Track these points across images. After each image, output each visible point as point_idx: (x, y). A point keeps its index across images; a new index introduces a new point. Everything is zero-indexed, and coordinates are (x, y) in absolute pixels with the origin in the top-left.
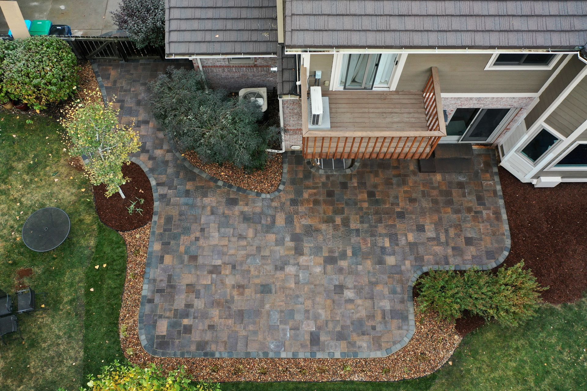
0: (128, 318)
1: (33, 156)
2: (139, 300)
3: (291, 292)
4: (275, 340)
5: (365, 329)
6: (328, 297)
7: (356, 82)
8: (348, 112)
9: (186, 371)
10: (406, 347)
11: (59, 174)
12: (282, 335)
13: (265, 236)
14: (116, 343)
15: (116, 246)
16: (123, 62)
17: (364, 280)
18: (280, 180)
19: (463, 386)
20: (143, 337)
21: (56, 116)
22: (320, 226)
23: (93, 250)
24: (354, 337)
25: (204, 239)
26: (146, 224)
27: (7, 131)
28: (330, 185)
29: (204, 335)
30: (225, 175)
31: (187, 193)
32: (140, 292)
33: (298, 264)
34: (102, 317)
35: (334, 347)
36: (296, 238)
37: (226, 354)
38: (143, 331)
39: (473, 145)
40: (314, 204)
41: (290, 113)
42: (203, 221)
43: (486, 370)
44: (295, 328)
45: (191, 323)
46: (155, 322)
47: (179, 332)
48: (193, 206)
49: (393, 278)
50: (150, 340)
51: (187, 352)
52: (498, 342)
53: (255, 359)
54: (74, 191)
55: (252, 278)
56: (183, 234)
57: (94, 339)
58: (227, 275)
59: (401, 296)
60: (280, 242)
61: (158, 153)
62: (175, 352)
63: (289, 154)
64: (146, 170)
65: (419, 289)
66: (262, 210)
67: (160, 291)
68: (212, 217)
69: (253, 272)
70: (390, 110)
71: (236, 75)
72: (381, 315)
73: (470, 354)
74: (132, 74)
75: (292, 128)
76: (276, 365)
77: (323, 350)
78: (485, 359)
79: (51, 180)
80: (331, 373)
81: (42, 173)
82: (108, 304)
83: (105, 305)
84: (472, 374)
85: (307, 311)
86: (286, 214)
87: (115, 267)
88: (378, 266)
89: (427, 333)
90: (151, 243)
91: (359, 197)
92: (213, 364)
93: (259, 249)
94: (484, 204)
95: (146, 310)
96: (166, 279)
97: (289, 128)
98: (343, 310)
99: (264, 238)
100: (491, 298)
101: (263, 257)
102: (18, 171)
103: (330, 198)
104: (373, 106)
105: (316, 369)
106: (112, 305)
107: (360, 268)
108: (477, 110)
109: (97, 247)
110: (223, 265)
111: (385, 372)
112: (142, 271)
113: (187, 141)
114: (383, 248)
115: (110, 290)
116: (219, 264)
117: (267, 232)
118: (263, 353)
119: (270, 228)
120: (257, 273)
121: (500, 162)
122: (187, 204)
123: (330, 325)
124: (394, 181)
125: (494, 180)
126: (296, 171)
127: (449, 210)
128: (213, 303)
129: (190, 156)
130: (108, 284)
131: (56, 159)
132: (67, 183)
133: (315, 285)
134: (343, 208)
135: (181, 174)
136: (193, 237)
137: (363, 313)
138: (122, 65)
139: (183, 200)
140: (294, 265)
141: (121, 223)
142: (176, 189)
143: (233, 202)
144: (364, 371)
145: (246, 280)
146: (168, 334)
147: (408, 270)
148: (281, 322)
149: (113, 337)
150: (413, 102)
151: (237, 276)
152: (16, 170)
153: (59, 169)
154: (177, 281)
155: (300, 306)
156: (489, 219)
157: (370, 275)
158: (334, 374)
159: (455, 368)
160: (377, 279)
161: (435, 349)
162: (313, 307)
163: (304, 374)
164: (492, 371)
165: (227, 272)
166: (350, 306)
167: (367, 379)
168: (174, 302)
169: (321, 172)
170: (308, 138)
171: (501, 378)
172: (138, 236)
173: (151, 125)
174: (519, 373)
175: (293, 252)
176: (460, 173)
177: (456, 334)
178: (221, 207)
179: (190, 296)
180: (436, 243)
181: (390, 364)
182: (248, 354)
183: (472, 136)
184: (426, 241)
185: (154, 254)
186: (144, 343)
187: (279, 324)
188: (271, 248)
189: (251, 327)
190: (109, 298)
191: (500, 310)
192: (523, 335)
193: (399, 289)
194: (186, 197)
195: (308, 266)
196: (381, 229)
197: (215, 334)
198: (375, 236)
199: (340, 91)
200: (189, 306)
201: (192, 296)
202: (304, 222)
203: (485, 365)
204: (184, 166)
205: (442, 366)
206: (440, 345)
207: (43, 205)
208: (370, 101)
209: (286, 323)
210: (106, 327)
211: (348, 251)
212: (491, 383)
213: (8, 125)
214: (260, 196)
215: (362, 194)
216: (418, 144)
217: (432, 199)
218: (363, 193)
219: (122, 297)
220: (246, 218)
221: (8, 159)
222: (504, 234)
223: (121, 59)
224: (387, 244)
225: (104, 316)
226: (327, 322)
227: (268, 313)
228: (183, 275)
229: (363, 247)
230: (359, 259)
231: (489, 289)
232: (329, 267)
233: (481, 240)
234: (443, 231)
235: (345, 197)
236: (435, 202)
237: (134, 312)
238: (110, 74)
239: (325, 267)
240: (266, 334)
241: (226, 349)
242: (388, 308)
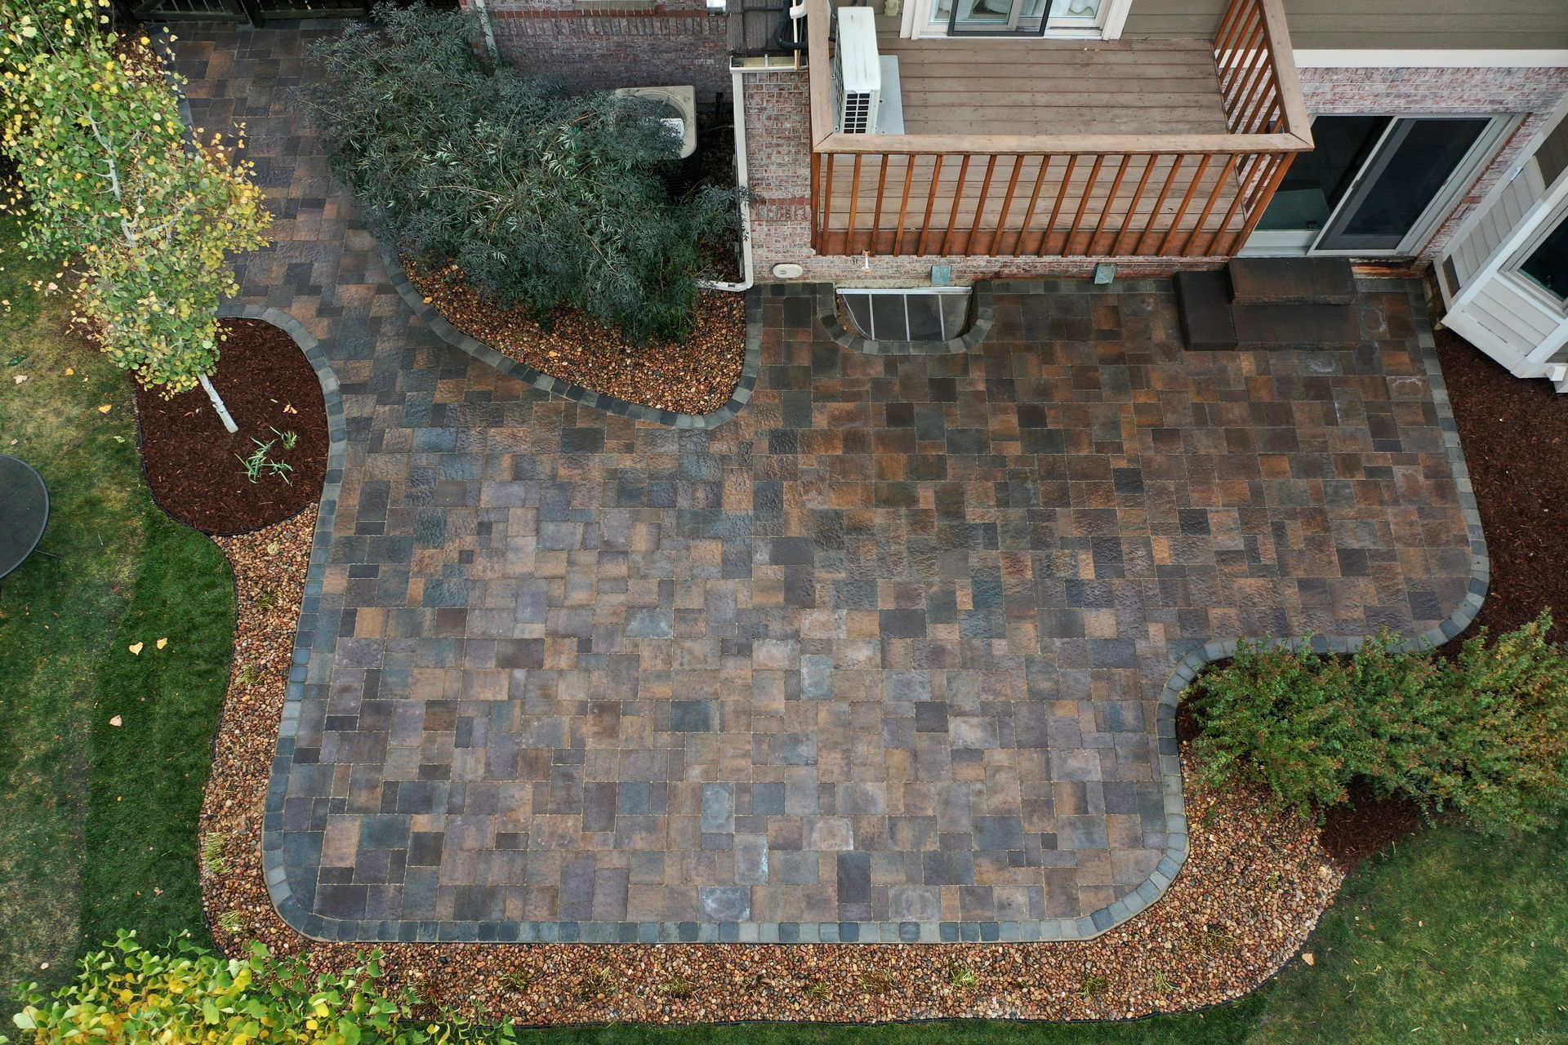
0: (231, 813)
2: (267, 751)
3: (774, 726)
4: (721, 882)
5: (1020, 845)
6: (897, 741)
7: (991, 12)
8: (963, 105)
9: (419, 987)
10: (1160, 904)
11: (30, 359)
12: (743, 866)
13: (688, 548)
14: (188, 896)
15: (201, 582)
16: (249, 26)
17: (1016, 687)
18: (739, 375)
19: (1353, 1034)
20: (276, 875)
22: (867, 515)
23: (128, 596)
24: (986, 871)
25: (490, 556)
26: (300, 511)
28: (897, 388)
29: (482, 867)
30: (561, 359)
31: (438, 415)
32: (272, 727)
33: (796, 635)
34: (144, 808)
35: (918, 906)
36: (788, 553)
37: (556, 929)
38: (278, 854)
39: (1355, 264)
40: (848, 448)
41: (769, 132)
42: (486, 498)
43: (1430, 982)
44: (788, 844)
45: (439, 827)
46: (321, 824)
47: (399, 859)
48: (454, 454)
49: (1109, 678)
50: (302, 883)
51: (425, 925)
52: (1463, 889)
53: (653, 946)
54: (75, 411)
55: (646, 680)
56: (418, 539)
57: (117, 884)
58: (561, 672)
59: (1138, 736)
60: (737, 565)
61: (350, 294)
62: (383, 924)
63: (767, 295)
64: (306, 344)
65: (1202, 712)
66: (680, 465)
67: (339, 723)
68: (517, 489)
69: (650, 662)
70: (1105, 98)
71: (599, 47)
72: (1073, 799)
73: (1371, 927)
74: (276, 62)
75: (776, 194)
76: (723, 967)
77: (882, 917)
78: (1425, 944)
79: (4, 377)
80: (909, 993)
82: (165, 768)
83: (155, 769)
84: (1382, 996)
85: (827, 788)
86: (756, 477)
87: (196, 649)
88: (1058, 642)
89: (1226, 859)
90: (314, 570)
91: (994, 425)
92: (512, 964)
93: (668, 587)
94: (1395, 447)
95: (292, 786)
96: (360, 685)
97: (766, 195)
98: (946, 783)
99: (684, 552)
100: (1443, 736)
101: (683, 615)
103: (900, 429)
104: (1047, 84)
105: (860, 981)
106: (179, 771)
107: (1000, 646)
108: (1381, 122)
109: (139, 585)
110: (549, 640)
111: (1092, 991)
112: (283, 660)
113: (430, 226)
114: (1074, 586)
115: (175, 721)
116: (536, 636)
117: (695, 534)
118: (679, 927)
119: (704, 521)
120: (659, 665)
121: (1444, 313)
122: (435, 448)
123: (905, 833)
124: (1105, 374)
125: (1423, 372)
126: (788, 345)
127: (1285, 464)
128: (516, 762)
129: (450, 302)
130: (170, 703)
131: (23, 317)
132: (56, 386)
133: (852, 704)
134: (941, 459)
135: (421, 359)
136: (452, 550)
137: (1013, 794)
138: (245, 36)
139: (422, 435)
140: (784, 638)
141: (220, 509)
142: (401, 400)
143: (582, 442)
144: (1020, 987)
145: (625, 689)
146: (360, 864)
147: (1157, 655)
148: (740, 824)
149: (178, 874)
150: (1179, 75)
151: (595, 676)
153: (31, 346)
154: (398, 691)
155: (802, 771)
156: (1413, 494)
157: (1034, 670)
158: (918, 996)
159: (1324, 975)
160: (1057, 682)
161: (1255, 912)
162: (848, 775)
163: (818, 995)
164: (1448, 986)
165: (564, 662)
166: (969, 771)
167: (1032, 1013)
168: (383, 760)
169: (871, 347)
170: (831, 155)
171: (1479, 1007)
172: (272, 549)
173: (329, 210)
174: (1540, 989)
175: (780, 598)
176: (1315, 349)
177: (1326, 861)
178: (544, 457)
179: (439, 739)
180: (1245, 567)
181: (1108, 961)
182: (629, 929)
183: (1351, 229)
184: (1212, 562)
185: (323, 605)
186: (280, 893)
187: (732, 829)
188: (708, 586)
189: (639, 842)
190: (169, 749)
191: (1477, 776)
192: (1546, 864)
193: (1129, 716)
194: (432, 426)
195: (829, 641)
196: (1065, 524)
197: (519, 863)
198: (1048, 546)
199: (934, 40)
200: (433, 771)
201: (446, 739)
202: (817, 502)
203: (1425, 964)
204: (432, 333)
205: (1282, 970)
206: (1273, 899)
208: (1036, 71)
209: (756, 829)
210: (157, 843)
211: (958, 594)
212: (1446, 1025)
214: (673, 423)
215: (1002, 417)
216: (1203, 202)
217: (1228, 432)
218: (1004, 411)
219: (213, 744)
220: (627, 492)
222: (1464, 540)
223: (242, 17)
224: (1087, 573)
225: (152, 806)
226: (893, 822)
227: (698, 794)
228: (416, 671)
229: (1008, 580)
230: (998, 619)
231: (1437, 706)
232: (899, 646)
233: (1393, 558)
234: (1268, 530)
235: (948, 426)
236: (1237, 439)
237: (249, 791)
238: (206, 64)
239: (884, 649)
240: (692, 862)
241: (553, 914)
242: (1096, 775)
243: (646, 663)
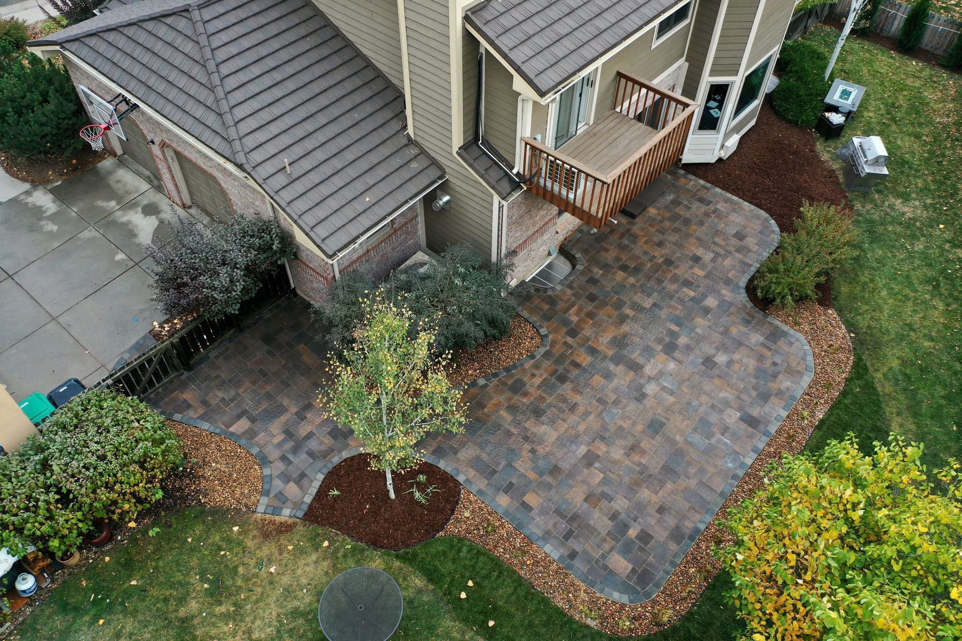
0: (576, 597)
1: (198, 577)
2: (560, 568)
3: (678, 406)
4: (725, 457)
5: (770, 372)
6: (711, 377)
10: (814, 353)
11: (265, 560)
12: (723, 448)
13: (590, 385)
15: (454, 553)
16: (186, 374)
17: (717, 337)
18: (534, 327)
20: (616, 596)
21: (167, 507)
22: (622, 330)
23: (431, 587)
24: (773, 386)
25: (540, 444)
26: (459, 494)
27: (112, 590)
28: (581, 292)
29: (665, 524)
32: (550, 559)
33: (650, 378)
35: (772, 411)
36: (617, 359)
37: (706, 516)
38: (607, 589)
40: (592, 319)
42: (513, 430)
43: (877, 315)
44: (725, 430)
45: (639, 528)
46: (605, 567)
47: (641, 549)
49: (731, 313)
50: (625, 588)
51: (674, 556)
52: (855, 288)
53: (733, 491)
54: (314, 557)
55: (631, 429)
56: (512, 461)
58: (607, 452)
59: (756, 320)
60: (608, 376)
62: (664, 571)
67: (568, 535)
68: (519, 417)
70: (611, 139)
72: (765, 349)
73: (853, 315)
74: (218, 377)
76: (756, 475)
77: (769, 422)
78: (866, 308)
79: (265, 576)
80: (800, 431)
81: (239, 582)
82: (531, 615)
83: (528, 619)
84: (874, 327)
85: (713, 407)
87: (484, 572)
88: (709, 316)
89: (811, 329)
90: (492, 504)
91: (618, 279)
92: (711, 537)
94: (710, 202)
95: (582, 568)
96: (557, 519)
98: (735, 375)
99: (591, 387)
101: (616, 403)
102: (200, 613)
103: (597, 301)
105: (787, 442)
106: (537, 610)
107: (698, 330)
109: (430, 580)
110: (591, 448)
111: (830, 388)
112: (524, 538)
114: (693, 299)
115: (512, 598)
116: (586, 450)
118: (732, 479)
119: (584, 374)
120: (630, 422)
121: (681, 160)
123: (744, 397)
124: (625, 241)
125: (691, 180)
126: (536, 307)
128: (631, 488)
130: (502, 596)
131: (240, 549)
132: (292, 557)
133: (688, 380)
134: (618, 299)
136: (525, 454)
137: (752, 363)
138: (190, 378)
140: (648, 382)
141: (427, 525)
143: (517, 387)
144: (817, 403)
145: (629, 438)
146: (633, 563)
147: (733, 298)
148: (707, 438)
151: (617, 443)
152: (193, 617)
153: (259, 556)
154: (571, 507)
155: (701, 409)
156: (728, 209)
157: (713, 328)
158: (803, 430)
159: (859, 336)
160: (722, 326)
161: (831, 335)
162: (712, 398)
164: (881, 312)
165: (603, 449)
166: (736, 367)
167: (827, 407)
168: (596, 530)
172: (467, 514)
174: (895, 295)
175: (632, 373)
176: (663, 194)
177: (827, 309)
178: (513, 402)
179: (602, 507)
180: (721, 258)
181: (824, 377)
182: (722, 494)
184: (712, 264)
185: (511, 511)
186: (625, 599)
187: (708, 441)
188: (610, 388)
189: (692, 470)
190: (523, 608)
192: (861, 268)
195: (660, 371)
196: (670, 287)
197: (673, 512)
198: (674, 296)
200: (614, 517)
201: (604, 504)
202: (605, 340)
203: (872, 312)
205: (852, 343)
206: (830, 328)
207: (295, 613)
209: (712, 435)
211: (671, 328)
213: (103, 580)
215: (617, 275)
217: (672, 231)
218: (616, 273)
219: (536, 590)
221: (163, 615)
222: (752, 211)
223: (180, 373)
224: (692, 294)
225: (543, 630)
226: (738, 398)
227: (687, 442)
228: (567, 497)
229: (677, 312)
230: (688, 325)
232: (677, 354)
233: (745, 228)
234: (713, 246)
235: (608, 289)
236: (676, 230)
237: (573, 584)
238: (185, 401)
239: (674, 359)
240: (711, 461)
241: (700, 513)
242: (762, 339)
243: (625, 425)
